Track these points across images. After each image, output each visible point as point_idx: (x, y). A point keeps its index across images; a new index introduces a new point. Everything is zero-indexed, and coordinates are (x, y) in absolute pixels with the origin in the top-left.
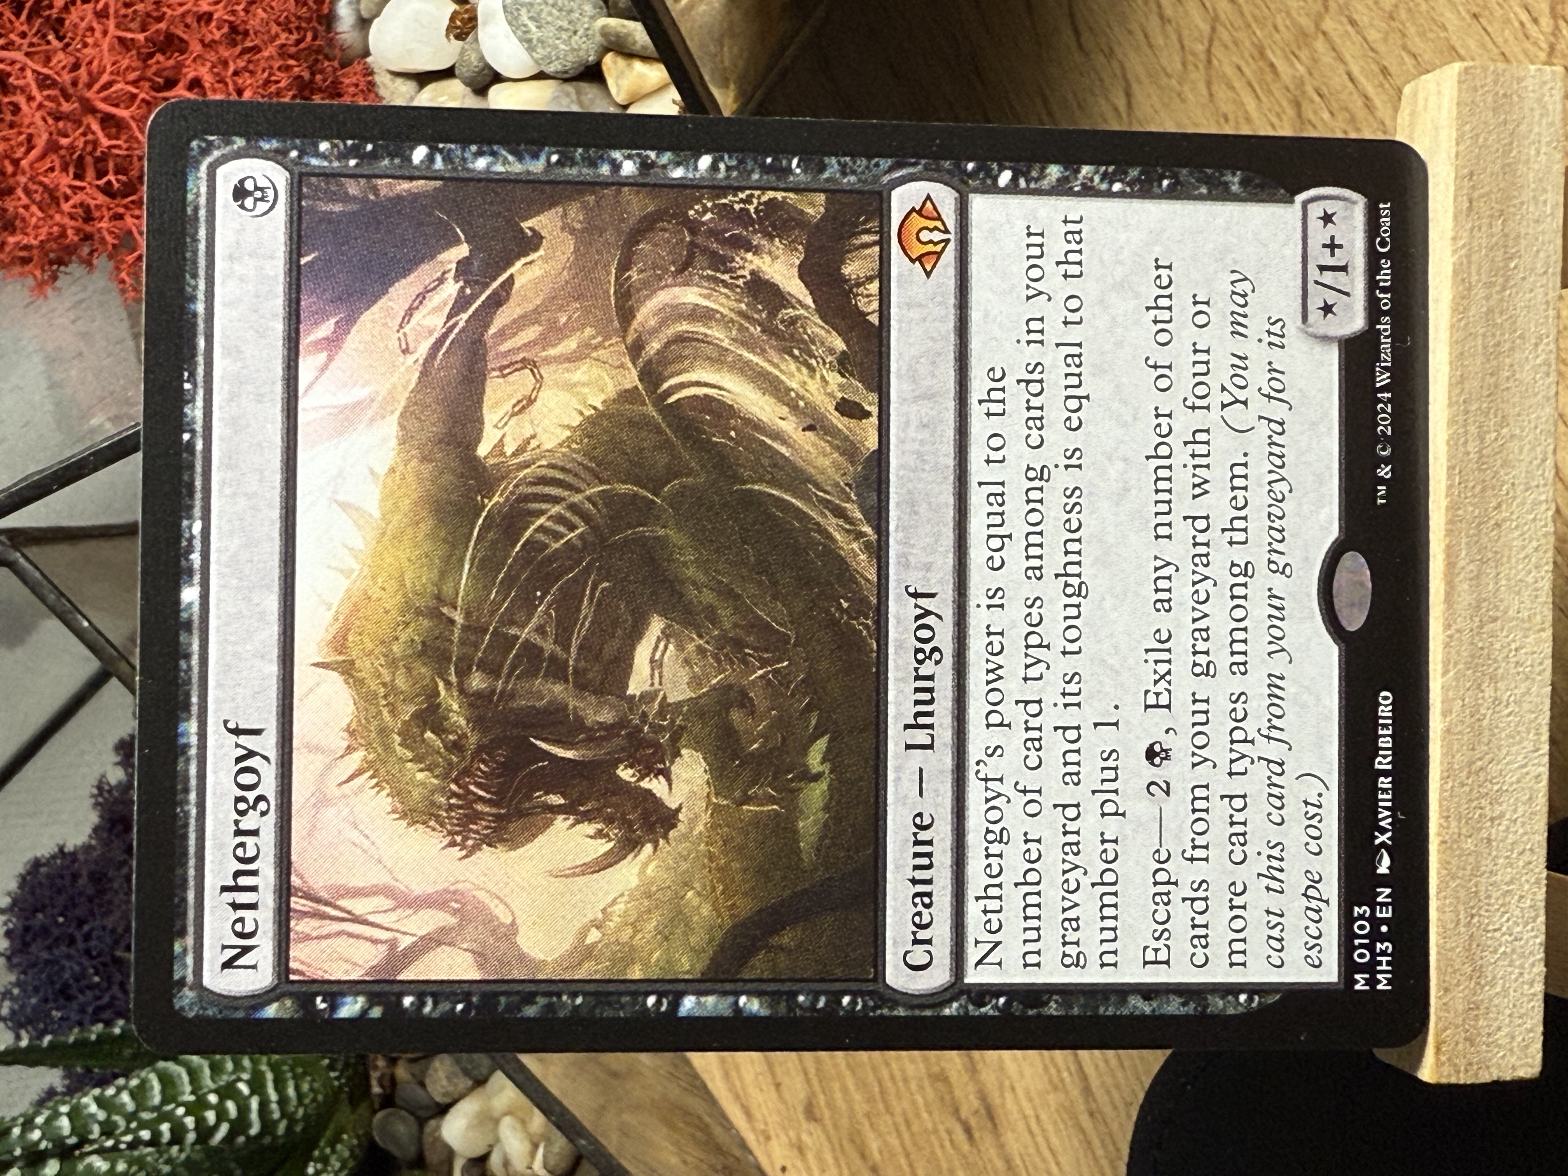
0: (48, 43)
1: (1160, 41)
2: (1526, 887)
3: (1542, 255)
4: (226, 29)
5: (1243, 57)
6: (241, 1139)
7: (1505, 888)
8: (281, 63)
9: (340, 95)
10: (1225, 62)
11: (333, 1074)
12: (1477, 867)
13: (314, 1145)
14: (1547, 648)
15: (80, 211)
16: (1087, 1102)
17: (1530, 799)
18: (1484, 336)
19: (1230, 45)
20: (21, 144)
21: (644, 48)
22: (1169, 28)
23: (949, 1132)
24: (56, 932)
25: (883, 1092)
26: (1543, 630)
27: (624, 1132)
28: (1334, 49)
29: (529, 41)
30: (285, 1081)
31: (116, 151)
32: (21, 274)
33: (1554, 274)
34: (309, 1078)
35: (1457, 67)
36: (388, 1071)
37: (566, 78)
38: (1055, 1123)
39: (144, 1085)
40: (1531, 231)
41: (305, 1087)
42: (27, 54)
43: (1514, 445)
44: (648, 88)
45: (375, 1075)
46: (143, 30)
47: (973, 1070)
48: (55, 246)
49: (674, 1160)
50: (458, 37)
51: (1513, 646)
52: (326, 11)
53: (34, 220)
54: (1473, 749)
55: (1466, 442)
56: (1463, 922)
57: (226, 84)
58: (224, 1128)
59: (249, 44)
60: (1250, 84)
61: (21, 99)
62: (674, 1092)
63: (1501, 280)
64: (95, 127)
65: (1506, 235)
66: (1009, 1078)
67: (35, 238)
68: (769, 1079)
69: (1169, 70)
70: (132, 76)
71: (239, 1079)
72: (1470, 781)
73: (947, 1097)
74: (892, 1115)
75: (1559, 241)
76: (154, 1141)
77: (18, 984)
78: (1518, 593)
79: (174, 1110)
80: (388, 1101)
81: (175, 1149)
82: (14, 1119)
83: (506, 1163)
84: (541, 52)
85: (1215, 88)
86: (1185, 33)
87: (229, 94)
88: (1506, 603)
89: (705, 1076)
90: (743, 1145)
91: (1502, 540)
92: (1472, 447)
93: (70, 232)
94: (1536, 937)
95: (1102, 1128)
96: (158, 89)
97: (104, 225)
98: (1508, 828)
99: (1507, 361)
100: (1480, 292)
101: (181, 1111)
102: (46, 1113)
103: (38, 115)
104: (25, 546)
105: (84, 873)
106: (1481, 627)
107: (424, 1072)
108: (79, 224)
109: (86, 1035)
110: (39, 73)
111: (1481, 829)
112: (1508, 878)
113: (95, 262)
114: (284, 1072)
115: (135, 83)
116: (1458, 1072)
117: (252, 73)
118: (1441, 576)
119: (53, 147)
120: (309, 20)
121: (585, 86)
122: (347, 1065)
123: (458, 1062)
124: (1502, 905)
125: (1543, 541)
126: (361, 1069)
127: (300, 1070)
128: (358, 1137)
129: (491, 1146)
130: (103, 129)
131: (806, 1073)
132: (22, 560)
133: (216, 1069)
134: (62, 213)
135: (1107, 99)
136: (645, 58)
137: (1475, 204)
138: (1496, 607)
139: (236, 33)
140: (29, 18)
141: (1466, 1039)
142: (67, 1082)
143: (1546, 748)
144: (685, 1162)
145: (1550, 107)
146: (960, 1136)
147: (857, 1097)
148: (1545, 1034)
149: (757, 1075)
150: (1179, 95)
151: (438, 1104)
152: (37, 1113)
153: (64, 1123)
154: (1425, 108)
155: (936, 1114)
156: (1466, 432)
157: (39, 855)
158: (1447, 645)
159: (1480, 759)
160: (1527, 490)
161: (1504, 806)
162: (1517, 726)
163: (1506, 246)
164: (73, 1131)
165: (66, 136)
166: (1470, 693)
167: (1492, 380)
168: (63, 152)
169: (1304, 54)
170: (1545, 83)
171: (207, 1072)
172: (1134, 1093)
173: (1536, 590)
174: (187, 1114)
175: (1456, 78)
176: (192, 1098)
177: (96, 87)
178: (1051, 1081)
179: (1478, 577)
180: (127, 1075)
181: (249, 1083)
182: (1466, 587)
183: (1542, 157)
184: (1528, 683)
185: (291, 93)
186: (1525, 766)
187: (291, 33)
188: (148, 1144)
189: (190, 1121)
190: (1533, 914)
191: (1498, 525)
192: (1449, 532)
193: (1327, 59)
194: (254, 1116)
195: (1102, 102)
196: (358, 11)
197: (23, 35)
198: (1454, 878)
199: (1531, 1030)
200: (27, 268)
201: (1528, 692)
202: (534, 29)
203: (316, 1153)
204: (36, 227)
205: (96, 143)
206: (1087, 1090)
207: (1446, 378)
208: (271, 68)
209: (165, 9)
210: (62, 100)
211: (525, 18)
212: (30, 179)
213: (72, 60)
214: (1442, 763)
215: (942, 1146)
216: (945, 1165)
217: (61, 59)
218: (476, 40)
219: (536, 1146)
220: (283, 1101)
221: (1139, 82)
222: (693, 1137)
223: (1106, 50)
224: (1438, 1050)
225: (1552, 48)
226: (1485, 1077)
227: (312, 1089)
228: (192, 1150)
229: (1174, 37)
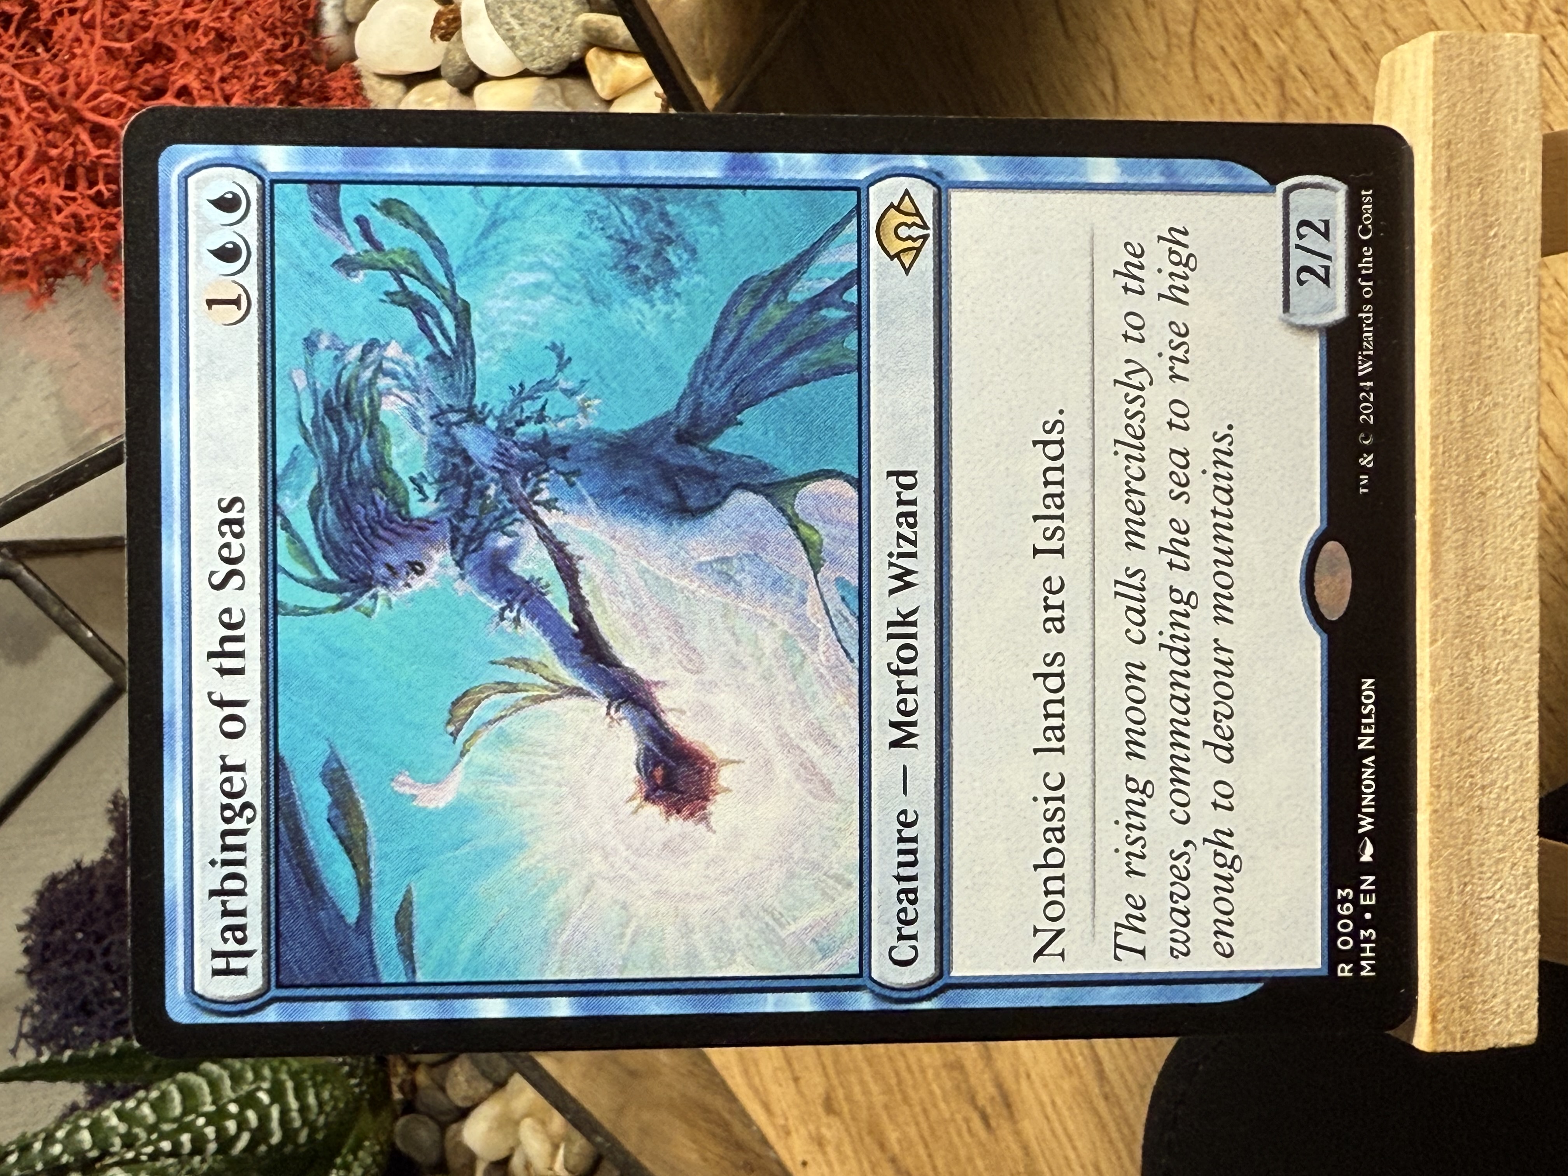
0: (37, 55)
1: (1144, 24)
2: (1519, 854)
3: (1521, 223)
4: (212, 36)
5: (1226, 38)
6: (263, 1148)
7: (1497, 855)
8: (266, 68)
9: (328, 99)
10: (1208, 44)
11: (353, 1081)
12: (1468, 838)
13: (338, 1153)
14: (1535, 616)
15: (72, 221)
16: (1101, 1086)
17: (1521, 767)
18: (1466, 305)
19: (1214, 26)
20: (11, 157)
21: (626, 42)
22: (1154, 13)
23: (967, 1120)
24: (73, 947)
25: (900, 1082)
26: (1530, 597)
27: (645, 1131)
28: (1316, 27)
29: (512, 39)
30: (306, 1088)
31: (106, 161)
32: (19, 287)
33: (1534, 242)
34: (329, 1086)
35: (1432, 36)
36: (409, 1077)
37: (548, 75)
38: (1070, 1108)
39: (164, 1097)
40: (1510, 199)
41: (326, 1095)
42: (15, 66)
43: (1497, 413)
44: (631, 83)
45: (395, 1082)
46: (130, 38)
47: (988, 1059)
48: (48, 257)
49: (694, 1157)
50: (443, 38)
51: (1500, 614)
52: (311, 16)
53: (26, 232)
54: (1462, 718)
55: (1449, 411)
56: (1456, 890)
57: (213, 90)
58: (245, 1137)
59: (235, 50)
60: (1234, 65)
61: (10, 112)
62: (692, 1089)
63: (1480, 249)
64: (85, 136)
65: (1486, 204)
66: (1024, 1064)
67: (29, 249)
68: (788, 1074)
69: (1155, 54)
70: (120, 86)
71: (259, 1089)
72: (1460, 750)
73: (963, 1086)
74: (910, 1106)
75: (1538, 208)
76: (175, 1152)
77: (39, 1001)
78: (1505, 561)
79: (194, 1121)
80: (409, 1107)
81: (197, 1159)
82: (35, 1136)
83: (528, 1165)
84: (524, 50)
85: (1200, 69)
86: (1169, 16)
87: (216, 100)
88: (1492, 571)
89: (724, 1073)
90: (764, 1141)
91: (1488, 508)
92: (1455, 416)
93: (63, 243)
94: (1529, 903)
95: (1117, 1112)
96: (147, 98)
97: (95, 234)
98: (1499, 796)
99: (1489, 329)
100: (1459, 261)
101: (201, 1121)
102: (67, 1128)
103: (26, 129)
104: (30, 558)
105: (101, 887)
106: (1468, 595)
107: (444, 1078)
108: (72, 235)
109: (104, 1048)
110: (27, 85)
111: (1472, 797)
112: (1500, 846)
113: (90, 272)
114: (303, 1081)
115: (122, 92)
116: (1454, 1040)
117: (240, 79)
118: (1427, 545)
119: (42, 158)
120: (294, 25)
121: (568, 81)
122: (367, 1072)
123: (476, 1064)
124: (1495, 873)
125: (1529, 509)
126: (381, 1074)
127: (320, 1078)
128: (380, 1143)
129: (512, 1150)
130: (93, 140)
131: (824, 1068)
132: (25, 573)
133: (237, 1079)
134: (54, 223)
135: (1094, 84)
136: (627, 53)
137: (1453, 174)
138: (1484, 576)
139: (222, 39)
140: (18, 33)
141: (1462, 1007)
142: (89, 1098)
143: (1535, 715)
144: (705, 1160)
145: (1527, 75)
146: (977, 1124)
147: (875, 1088)
148: (1540, 1000)
149: (775, 1070)
150: (1164, 77)
151: (458, 1108)
152: (58, 1127)
153: (85, 1137)
154: (1403, 78)
155: (953, 1104)
156: (1449, 402)
157: (56, 870)
158: (1434, 615)
159: (1471, 727)
160: (1511, 458)
161: (1494, 775)
162: (1506, 693)
163: (1486, 215)
164: (94, 1145)
165: (56, 147)
166: (1458, 661)
167: (1475, 349)
168: (54, 164)
169: (1285, 33)
170: (1522, 51)
171: (228, 1083)
172: (1148, 1076)
173: (1522, 557)
174: (207, 1124)
175: (1432, 48)
176: (212, 1108)
177: (84, 97)
178: (1066, 1067)
179: (1464, 545)
180: (147, 1088)
181: (269, 1092)
182: (1452, 556)
183: (1520, 125)
184: (1517, 650)
185: (278, 98)
186: (1514, 734)
187: (276, 37)
188: (170, 1155)
189: (210, 1132)
190: (1526, 881)
191: (1483, 494)
192: (1434, 502)
193: (1310, 36)
194: (275, 1124)
195: (1089, 87)
196: (343, 15)
197: (11, 48)
198: (1446, 847)
199: (1526, 997)
200: (24, 281)
201: (1516, 660)
202: (517, 27)
203: (339, 1161)
204: (29, 239)
205: (85, 154)
206: (1101, 1075)
207: (1428, 348)
208: (257, 74)
209: (151, 18)
210: (51, 112)
211: (507, 16)
212: (21, 190)
213: (60, 71)
214: (1432, 733)
215: (960, 1134)
216: (962, 1153)
217: (49, 70)
218: (460, 40)
219: (556, 1147)
220: (304, 1109)
221: (1125, 66)
222: (714, 1135)
223: (1092, 35)
224: (1434, 1018)
225: (1529, 18)
226: (1482, 1045)
227: (332, 1096)
228: (215, 1161)
229: (1158, 21)
